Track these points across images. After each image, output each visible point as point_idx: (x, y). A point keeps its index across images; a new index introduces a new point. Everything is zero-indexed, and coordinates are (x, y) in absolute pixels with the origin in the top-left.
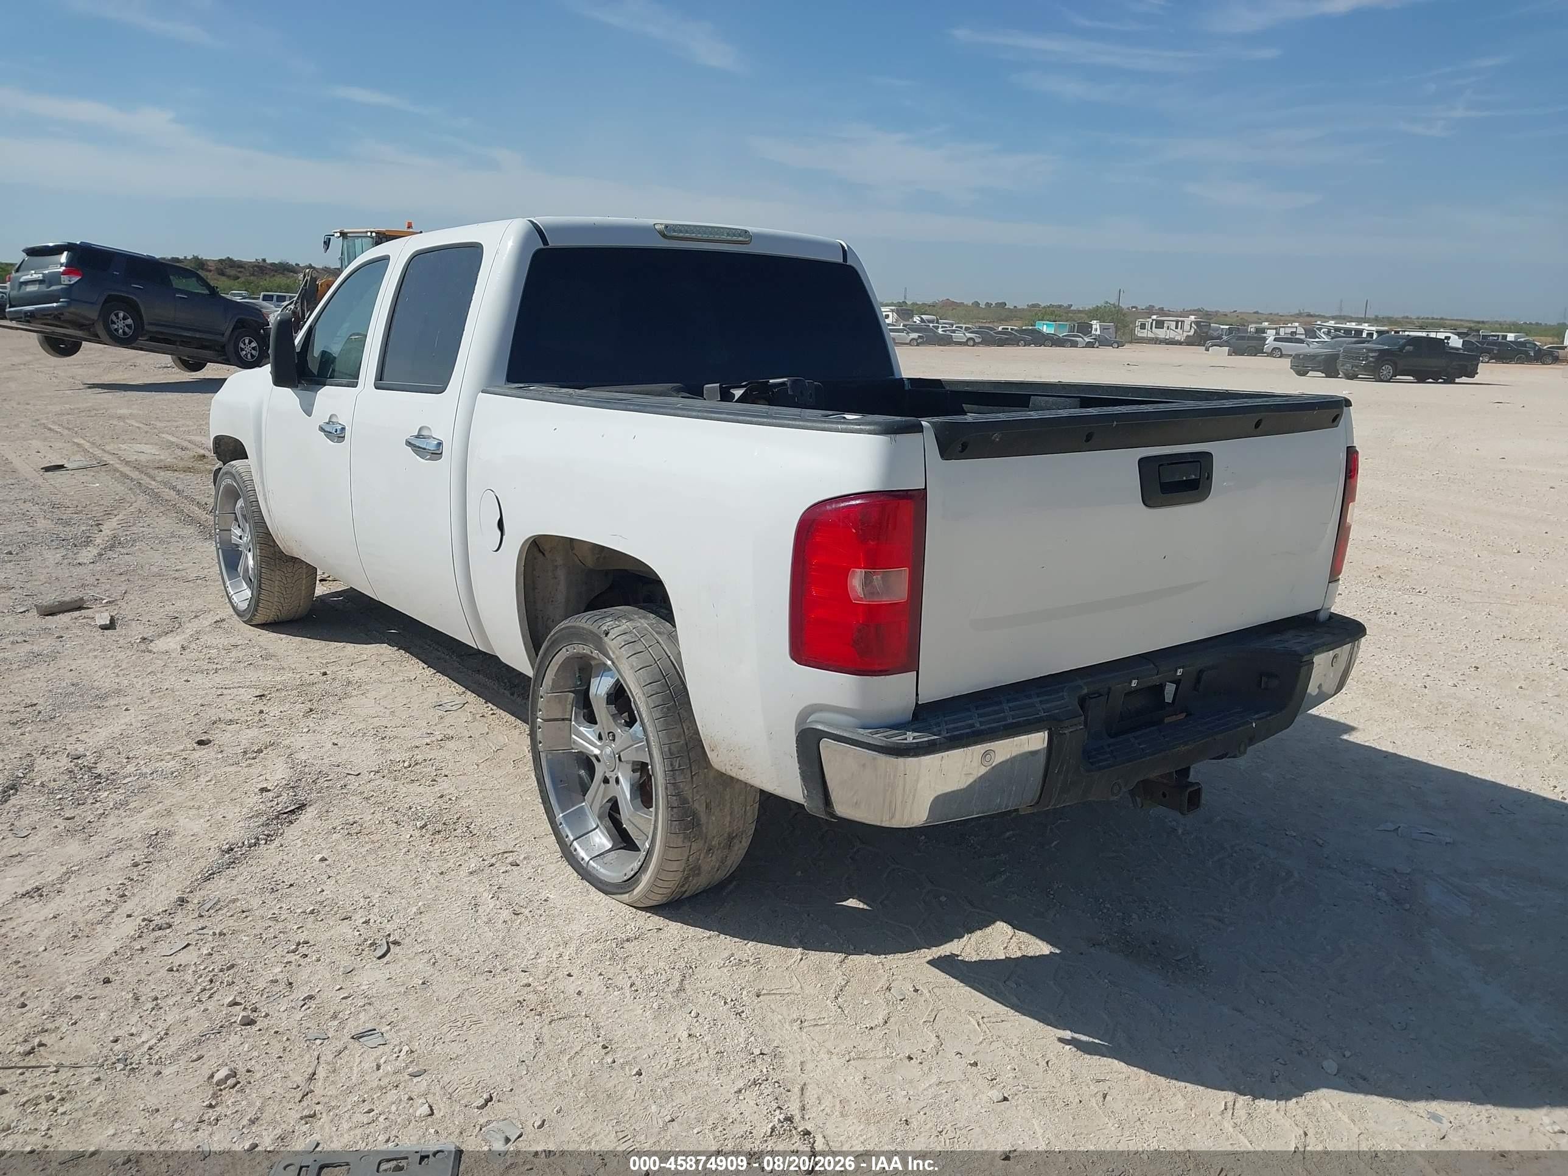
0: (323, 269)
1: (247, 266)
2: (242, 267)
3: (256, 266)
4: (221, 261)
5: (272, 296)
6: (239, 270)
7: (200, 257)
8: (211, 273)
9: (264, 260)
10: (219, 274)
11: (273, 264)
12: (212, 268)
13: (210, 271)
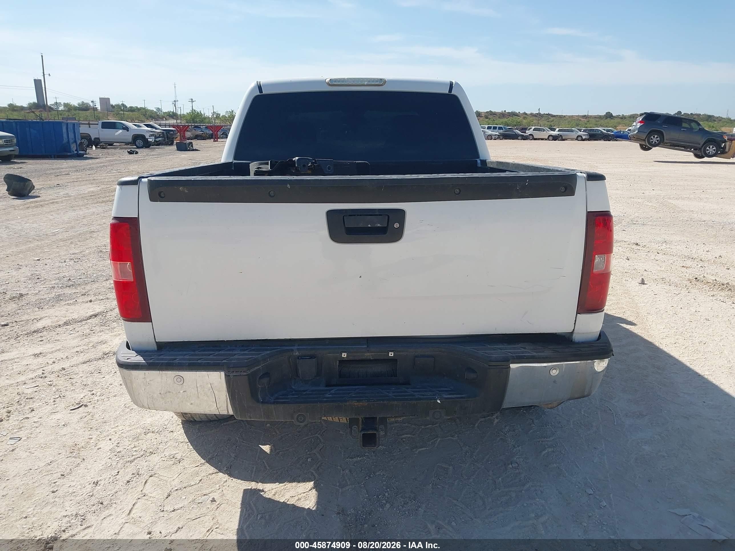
0: (530, 114)
1: (497, 114)
2: (496, 114)
3: (501, 114)
4: (487, 112)
5: (491, 127)
6: (494, 116)
7: (479, 111)
8: (482, 118)
9: (505, 111)
10: (485, 118)
11: (509, 113)
12: (483, 116)
13: (482, 117)
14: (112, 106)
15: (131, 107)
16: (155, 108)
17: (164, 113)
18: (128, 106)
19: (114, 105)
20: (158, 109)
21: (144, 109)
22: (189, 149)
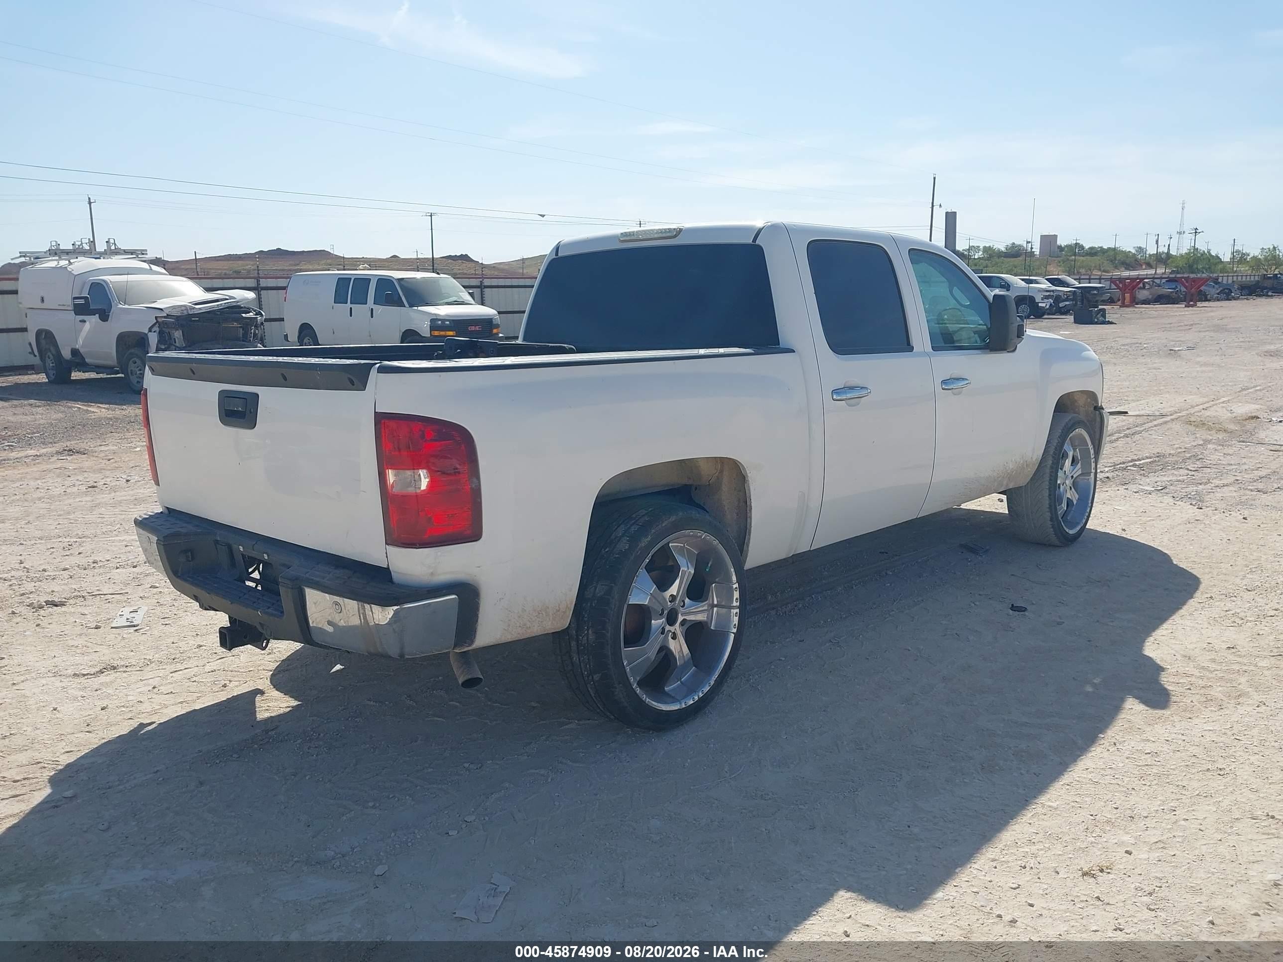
14: (1060, 247)
15: (1091, 248)
16: (1134, 247)
17: (1150, 255)
18: (1087, 246)
19: (1063, 246)
20: (1140, 250)
21: (1115, 249)
22: (1096, 320)
